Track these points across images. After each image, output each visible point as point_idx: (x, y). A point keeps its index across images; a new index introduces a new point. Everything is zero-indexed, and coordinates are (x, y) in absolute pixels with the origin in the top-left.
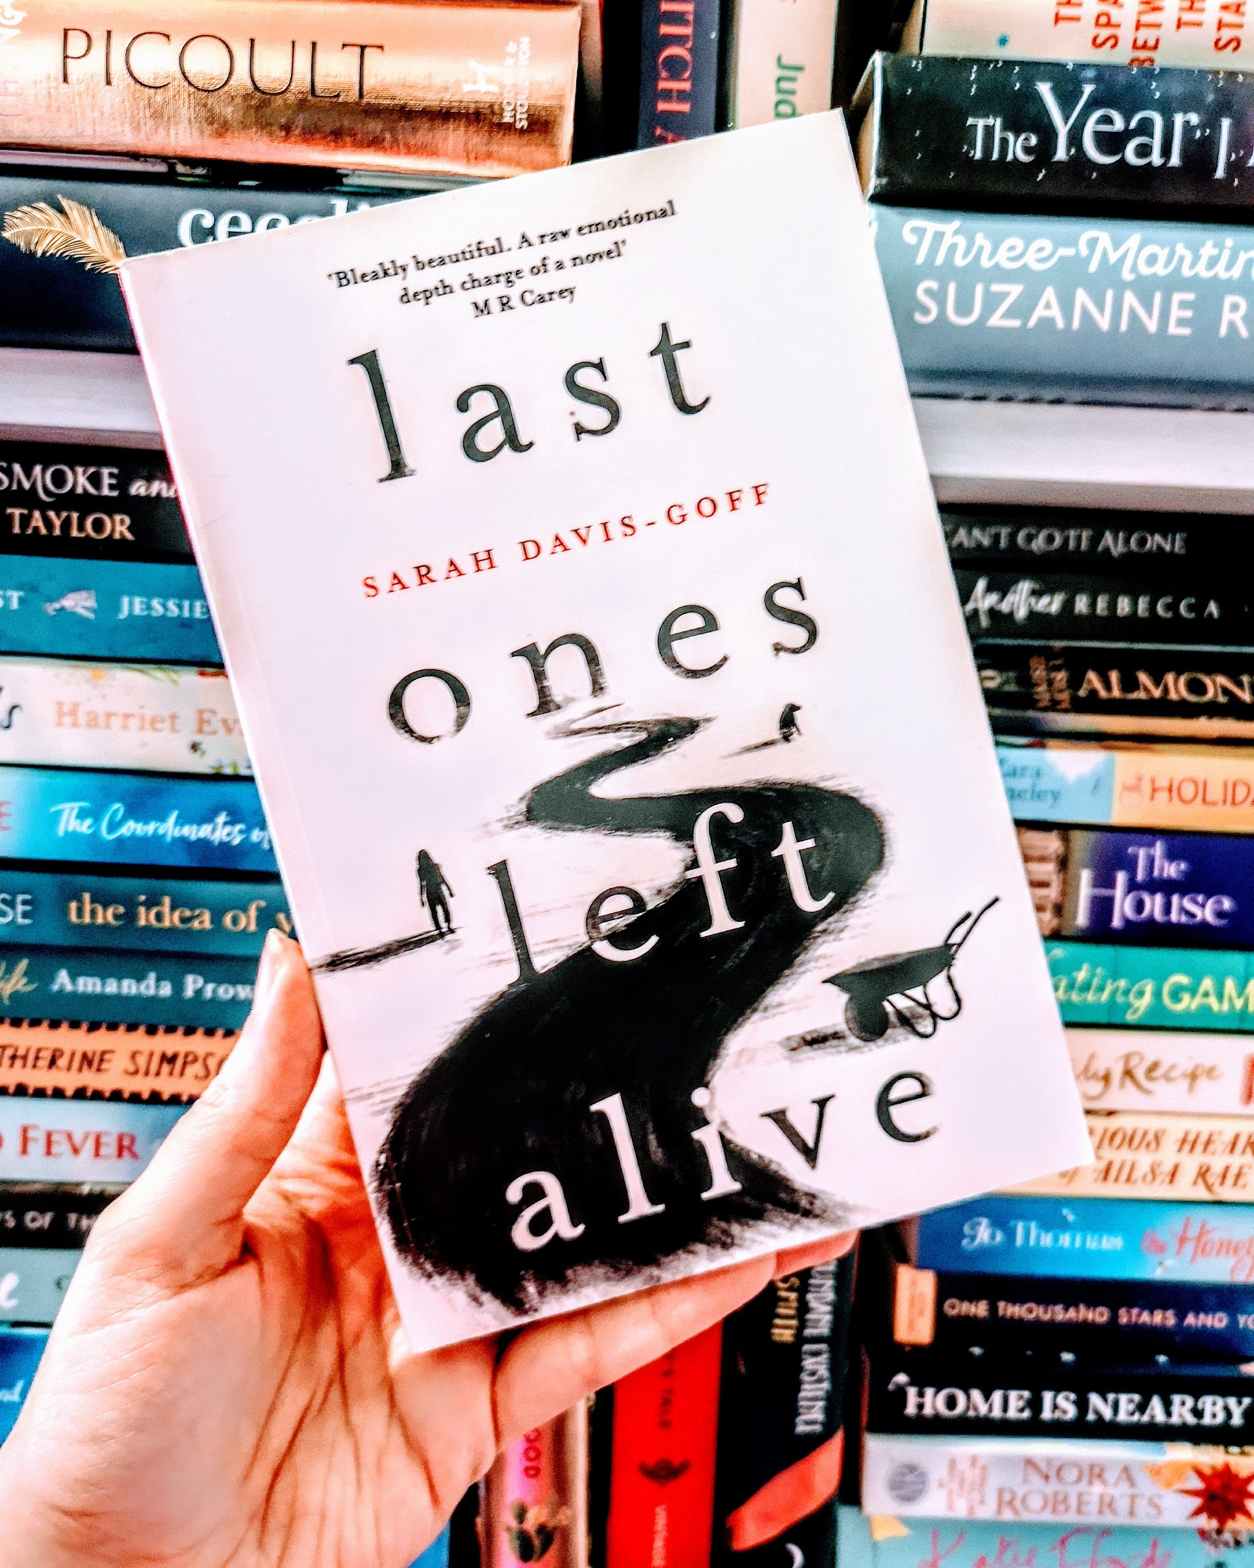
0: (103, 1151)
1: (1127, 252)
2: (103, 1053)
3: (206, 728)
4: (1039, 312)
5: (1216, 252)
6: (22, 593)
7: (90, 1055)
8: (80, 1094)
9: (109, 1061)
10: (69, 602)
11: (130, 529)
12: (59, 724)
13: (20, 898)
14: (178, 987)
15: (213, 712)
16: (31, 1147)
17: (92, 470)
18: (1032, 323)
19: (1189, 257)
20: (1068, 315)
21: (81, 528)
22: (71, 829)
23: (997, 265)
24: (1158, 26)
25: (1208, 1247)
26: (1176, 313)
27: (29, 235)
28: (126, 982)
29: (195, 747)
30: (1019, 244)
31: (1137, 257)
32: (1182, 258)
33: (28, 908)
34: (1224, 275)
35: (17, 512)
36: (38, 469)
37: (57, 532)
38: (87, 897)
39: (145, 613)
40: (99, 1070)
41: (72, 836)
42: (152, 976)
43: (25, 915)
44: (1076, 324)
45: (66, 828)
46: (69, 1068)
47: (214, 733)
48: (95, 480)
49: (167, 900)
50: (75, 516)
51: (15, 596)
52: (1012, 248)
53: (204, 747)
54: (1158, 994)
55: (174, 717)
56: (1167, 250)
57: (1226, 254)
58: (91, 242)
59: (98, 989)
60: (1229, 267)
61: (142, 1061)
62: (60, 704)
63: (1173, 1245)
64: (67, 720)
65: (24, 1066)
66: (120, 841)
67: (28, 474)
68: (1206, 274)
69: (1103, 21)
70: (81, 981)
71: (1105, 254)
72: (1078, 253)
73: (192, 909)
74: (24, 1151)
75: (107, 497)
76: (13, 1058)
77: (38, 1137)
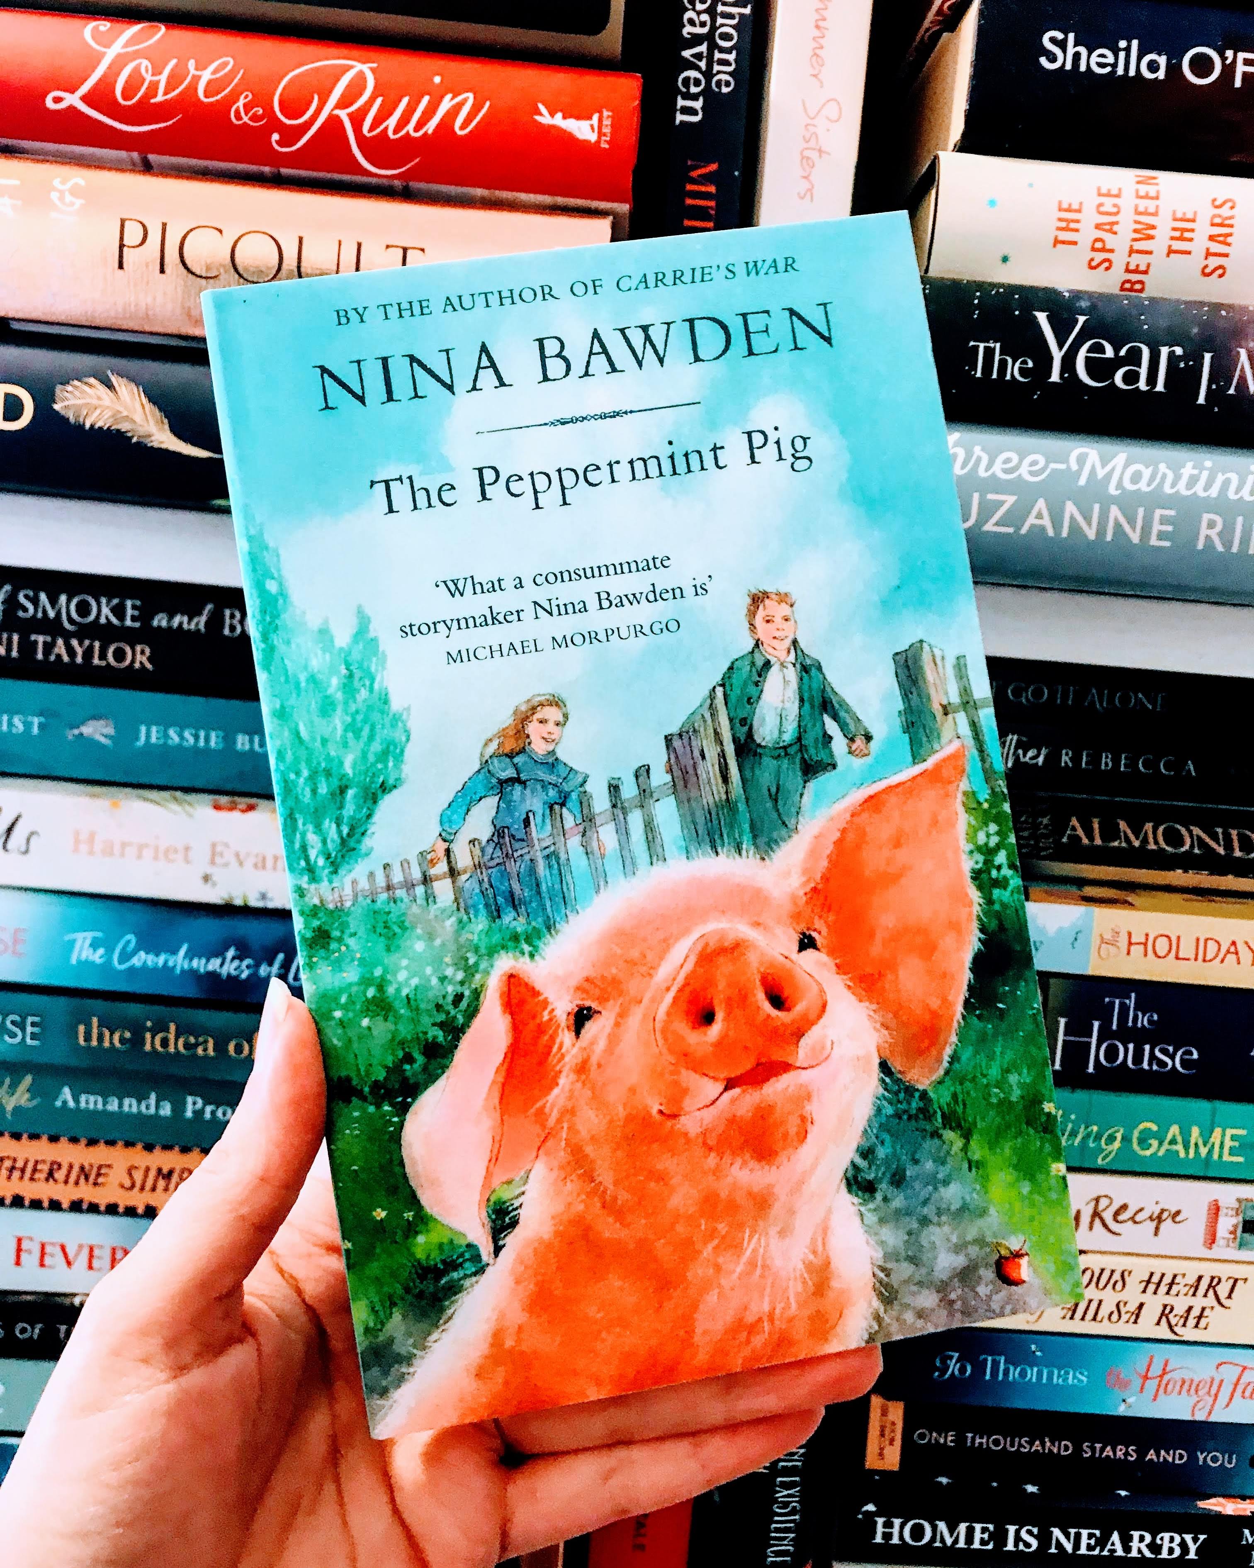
0: (96, 1263)
1: (1113, 470)
2: (100, 1167)
3: (218, 860)
4: (1031, 520)
5: (1196, 472)
6: (42, 719)
7: (87, 1167)
8: (76, 1207)
9: (104, 1175)
10: (87, 730)
11: (149, 659)
12: (76, 850)
13: (30, 1019)
14: (179, 1108)
15: (226, 845)
16: (24, 1256)
17: (115, 601)
18: (1023, 531)
19: (1170, 476)
20: (1057, 523)
21: (103, 656)
22: (84, 956)
23: (994, 475)
24: (1150, 253)
25: (1170, 1387)
26: (1156, 527)
27: (79, 408)
28: (127, 1101)
29: (206, 878)
30: (1015, 458)
31: (1123, 473)
32: (1164, 476)
33: (36, 1030)
34: (1202, 494)
35: (41, 639)
36: (63, 598)
37: (79, 660)
38: (95, 1020)
39: (161, 742)
40: (95, 1184)
41: (86, 964)
42: (153, 1096)
43: (34, 1036)
44: (1065, 534)
45: (80, 955)
46: (66, 1182)
47: (226, 865)
48: (119, 611)
49: (172, 1027)
50: (97, 644)
51: (36, 721)
52: (1007, 461)
53: (214, 878)
54: (1126, 1139)
55: (187, 849)
56: (1151, 468)
57: (1205, 475)
58: (138, 417)
59: (100, 1106)
60: (1207, 487)
61: (138, 1176)
62: (77, 834)
63: (1137, 1382)
64: (84, 848)
65: (22, 1178)
66: (132, 970)
67: (53, 602)
68: (1185, 493)
69: (1099, 247)
70: (83, 1098)
71: (1093, 468)
72: (1069, 468)
73: (196, 1038)
74: (18, 1263)
75: (129, 628)
76: (12, 1169)
77: (32, 1248)
